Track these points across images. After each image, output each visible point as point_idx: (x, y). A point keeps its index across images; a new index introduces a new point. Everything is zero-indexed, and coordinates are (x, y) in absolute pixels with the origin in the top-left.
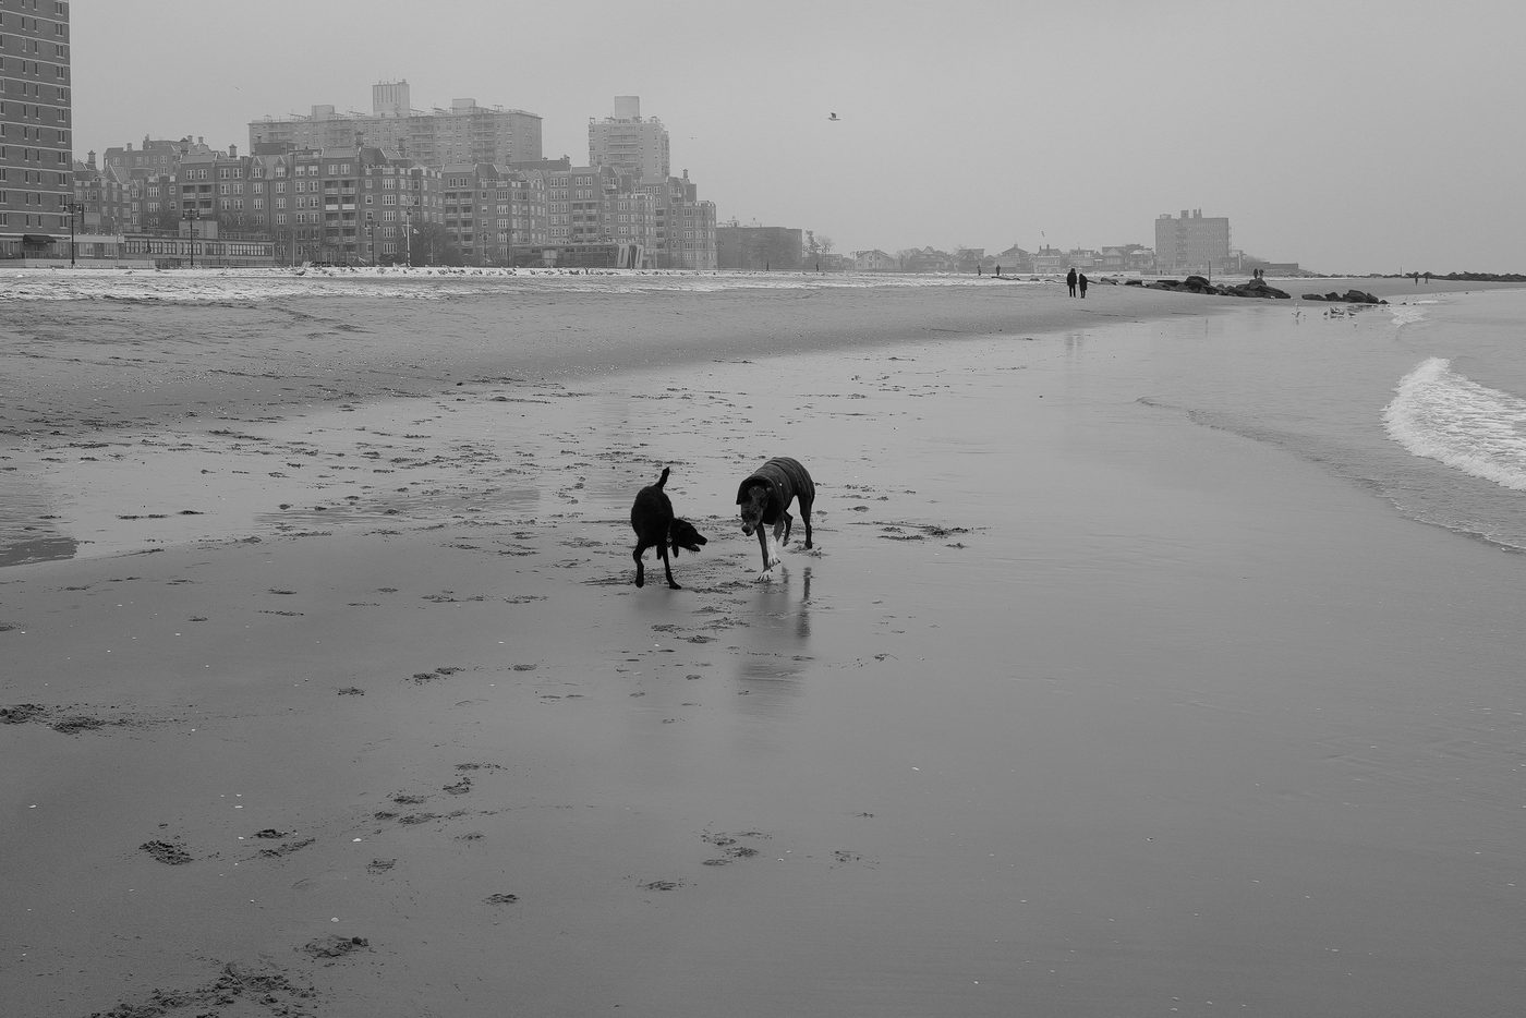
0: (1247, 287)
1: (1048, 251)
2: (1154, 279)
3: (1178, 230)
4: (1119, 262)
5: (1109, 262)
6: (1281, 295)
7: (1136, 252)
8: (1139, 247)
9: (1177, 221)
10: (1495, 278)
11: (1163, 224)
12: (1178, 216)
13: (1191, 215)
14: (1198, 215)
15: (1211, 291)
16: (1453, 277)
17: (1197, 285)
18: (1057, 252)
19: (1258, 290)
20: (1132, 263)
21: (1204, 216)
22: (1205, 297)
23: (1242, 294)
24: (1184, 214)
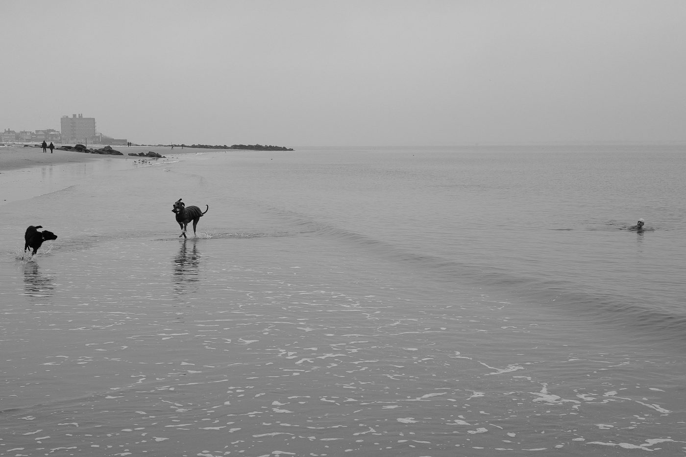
0: (103, 150)
1: (9, 132)
2: (61, 145)
3: (71, 123)
5: (38, 137)
6: (118, 153)
7: (52, 133)
8: (53, 131)
9: (71, 119)
10: (211, 147)
13: (77, 117)
14: (81, 116)
15: (87, 151)
16: (194, 146)
17: (80, 148)
18: (13, 132)
19: (109, 151)
21: (84, 117)
22: (83, 154)
23: (100, 153)
24: (74, 116)
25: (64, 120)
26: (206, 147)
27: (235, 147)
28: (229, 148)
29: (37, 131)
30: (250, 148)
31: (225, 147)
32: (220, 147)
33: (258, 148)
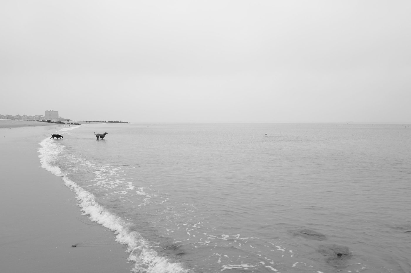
0: (58, 122)
2: (41, 120)
3: (48, 113)
4: (38, 118)
5: (37, 118)
6: (63, 123)
8: (42, 116)
9: (49, 112)
10: (100, 122)
11: (46, 112)
12: (49, 111)
13: (52, 111)
14: (53, 111)
15: (51, 122)
16: (94, 122)
17: (49, 121)
18: (26, 116)
19: (60, 122)
20: (41, 118)
21: (54, 111)
22: (50, 123)
23: (56, 123)
24: (50, 110)
25: (47, 112)
26: (99, 122)
27: (109, 122)
28: (107, 122)
29: (36, 116)
30: (115, 122)
31: (106, 122)
32: (104, 122)
33: (118, 122)
